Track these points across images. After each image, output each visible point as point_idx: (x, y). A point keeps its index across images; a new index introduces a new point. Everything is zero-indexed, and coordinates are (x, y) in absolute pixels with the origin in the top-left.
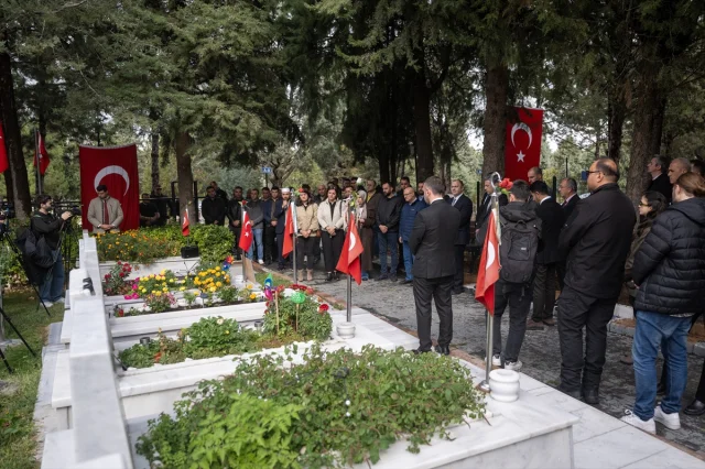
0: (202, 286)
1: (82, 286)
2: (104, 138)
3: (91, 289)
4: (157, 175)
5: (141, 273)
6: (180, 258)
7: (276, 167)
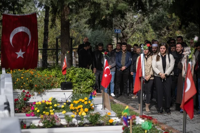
0: (75, 110)
1: (3, 107)
2: (17, 9)
3: (9, 110)
4: (48, 33)
5: (36, 99)
6: (60, 89)
7: (124, 29)
